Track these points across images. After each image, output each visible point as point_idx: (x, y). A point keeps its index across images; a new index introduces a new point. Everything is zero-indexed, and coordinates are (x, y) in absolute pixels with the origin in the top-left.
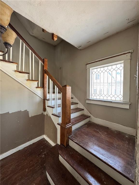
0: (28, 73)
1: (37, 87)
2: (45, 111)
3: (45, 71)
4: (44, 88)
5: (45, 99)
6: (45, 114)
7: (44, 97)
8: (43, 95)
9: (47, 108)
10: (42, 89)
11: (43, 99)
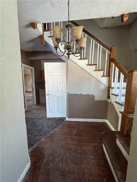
0: (96, 65)
1: (103, 75)
2: (109, 99)
3: (112, 60)
4: (109, 77)
5: (109, 87)
6: (109, 102)
7: (109, 85)
8: (108, 83)
9: (111, 95)
10: (107, 78)
11: (108, 87)
